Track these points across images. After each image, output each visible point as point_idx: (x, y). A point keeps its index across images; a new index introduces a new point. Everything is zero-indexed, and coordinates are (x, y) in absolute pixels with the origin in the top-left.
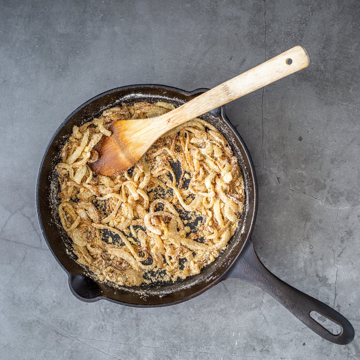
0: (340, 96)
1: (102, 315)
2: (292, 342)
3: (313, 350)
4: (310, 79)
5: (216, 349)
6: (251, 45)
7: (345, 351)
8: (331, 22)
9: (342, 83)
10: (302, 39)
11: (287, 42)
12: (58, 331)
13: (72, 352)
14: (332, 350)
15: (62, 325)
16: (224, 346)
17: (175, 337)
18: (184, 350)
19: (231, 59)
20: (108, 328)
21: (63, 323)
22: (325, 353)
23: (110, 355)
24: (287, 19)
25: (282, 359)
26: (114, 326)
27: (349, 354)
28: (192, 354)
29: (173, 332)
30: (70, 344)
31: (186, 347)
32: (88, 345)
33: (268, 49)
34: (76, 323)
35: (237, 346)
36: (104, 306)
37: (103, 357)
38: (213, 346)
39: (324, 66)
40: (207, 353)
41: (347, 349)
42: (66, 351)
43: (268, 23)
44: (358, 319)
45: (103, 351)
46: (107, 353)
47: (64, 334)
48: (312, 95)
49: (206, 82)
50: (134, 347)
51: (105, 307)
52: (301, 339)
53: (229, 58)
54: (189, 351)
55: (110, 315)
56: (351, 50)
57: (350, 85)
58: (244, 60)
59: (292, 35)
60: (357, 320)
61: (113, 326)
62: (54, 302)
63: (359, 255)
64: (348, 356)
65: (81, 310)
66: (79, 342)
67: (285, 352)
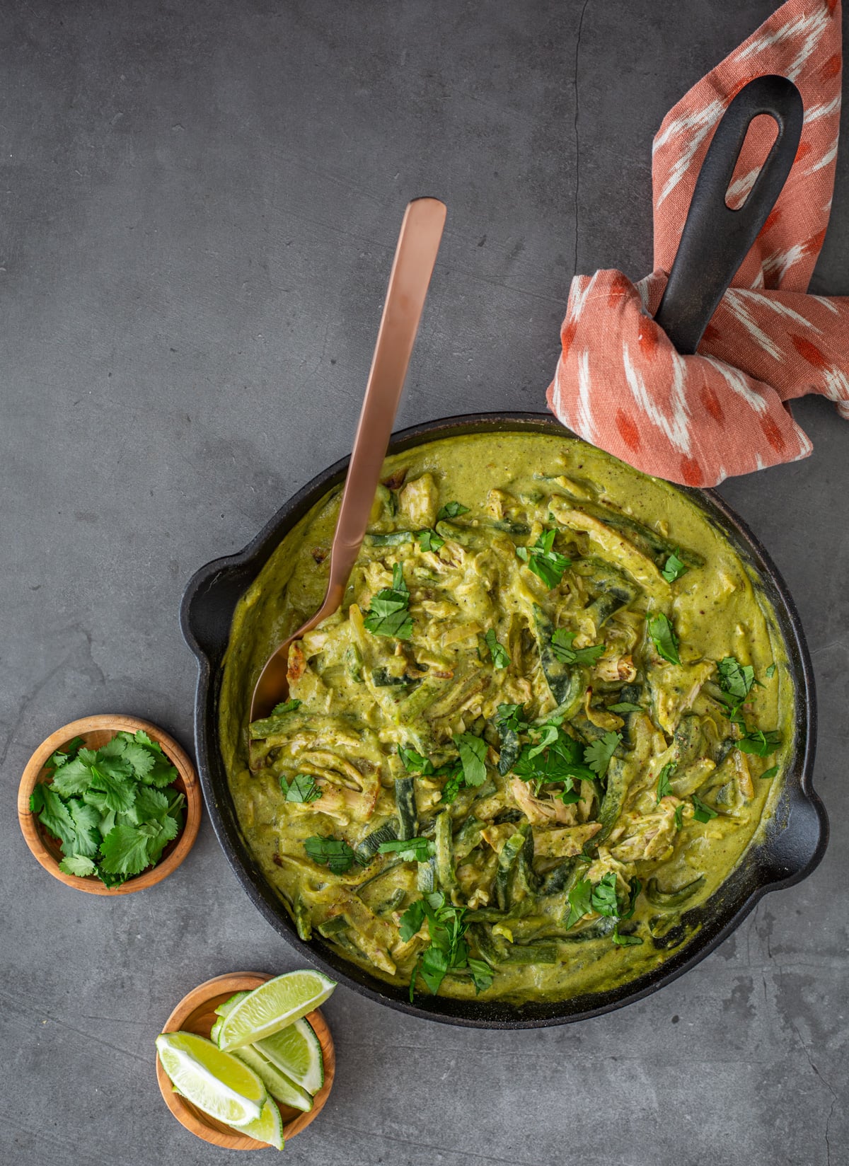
1: (122, 952)
2: (644, 1015)
3: (699, 1034)
5: (437, 1038)
6: (536, 207)
7: (783, 1035)
11: (636, 198)
13: (37, 1052)
14: (750, 1033)
15: (9, 979)
19: (481, 244)
20: (138, 985)
21: (12, 973)
22: (731, 1043)
23: (145, 1058)
24: (638, 136)
25: (616, 1060)
26: (156, 981)
27: (796, 1043)
30: (30, 1031)
32: (82, 1033)
33: (584, 217)
34: (48, 973)
36: (125, 927)
37: (124, 1066)
38: (428, 1031)
40: (413, 1049)
41: (789, 1030)
42: (21, 1052)
43: (585, 145)
44: (819, 949)
45: (124, 1049)
46: (135, 1054)
47: (15, 1005)
51: (131, 928)
52: (668, 1005)
53: (478, 241)
54: (362, 1045)
55: (142, 949)
58: (519, 247)
60: (817, 953)
61: (152, 980)
63: (825, 778)
64: (793, 1049)
65: (62, 938)
66: (57, 1025)
67: (625, 1042)
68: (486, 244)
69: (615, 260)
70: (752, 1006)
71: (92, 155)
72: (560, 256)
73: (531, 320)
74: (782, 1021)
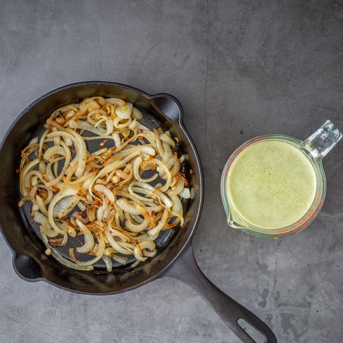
0: (280, 91)
1: (52, 301)
3: (253, 334)
4: (251, 75)
5: (160, 334)
6: (194, 43)
8: (271, 20)
9: (282, 79)
10: (243, 37)
11: (229, 39)
12: (10, 316)
13: (23, 336)
15: (13, 310)
16: (168, 331)
17: (121, 322)
18: (130, 334)
19: (175, 56)
20: (57, 313)
21: (14, 308)
23: (59, 339)
24: (229, 18)
27: (288, 338)
28: (137, 338)
29: (120, 317)
30: (20, 328)
31: (132, 331)
32: (38, 329)
33: (210, 46)
34: (26, 308)
35: (180, 330)
36: (53, 293)
37: (52, 341)
38: (157, 331)
39: (264, 62)
40: (152, 337)
41: (286, 334)
42: (17, 336)
43: (211, 21)
44: (296, 304)
45: (52, 335)
46: (55, 337)
47: (15, 319)
48: (253, 91)
49: (151, 78)
50: (82, 331)
51: (55, 293)
52: (242, 323)
53: (174, 55)
54: (134, 336)
55: (59, 300)
56: (290, 47)
57: (289, 80)
58: (188, 57)
59: (234, 33)
60: (295, 306)
61: (62, 311)
62: (5, 288)
63: (297, 243)
64: (287, 341)
65: (32, 296)
66: (29, 327)
67: (227, 336)
68: (177, 56)
69: (222, 61)
70: (272, 325)
71: (42, 27)
72: (202, 60)
73: (192, 82)
74: (283, 330)
